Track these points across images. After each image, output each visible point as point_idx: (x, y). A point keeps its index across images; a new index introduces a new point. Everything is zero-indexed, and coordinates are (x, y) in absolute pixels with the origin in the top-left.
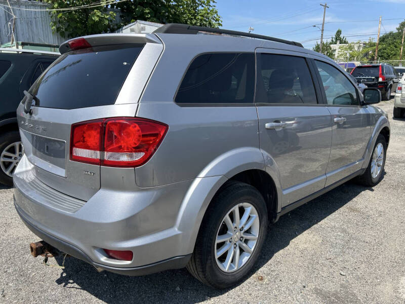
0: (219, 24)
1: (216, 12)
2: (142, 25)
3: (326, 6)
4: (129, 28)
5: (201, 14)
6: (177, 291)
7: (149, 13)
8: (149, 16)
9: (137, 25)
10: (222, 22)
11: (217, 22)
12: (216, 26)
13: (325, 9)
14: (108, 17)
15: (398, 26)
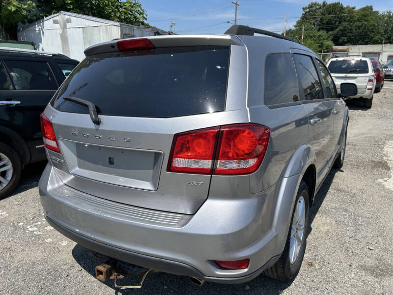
0: (144, 18)
1: (140, 6)
2: (67, 17)
3: (236, 4)
4: (52, 20)
5: (125, 7)
6: (247, 290)
7: (71, 4)
8: (72, 7)
9: (62, 17)
10: (147, 15)
11: (141, 16)
12: (141, 20)
13: (236, 6)
14: (25, 7)
15: (295, 24)
